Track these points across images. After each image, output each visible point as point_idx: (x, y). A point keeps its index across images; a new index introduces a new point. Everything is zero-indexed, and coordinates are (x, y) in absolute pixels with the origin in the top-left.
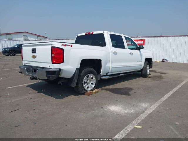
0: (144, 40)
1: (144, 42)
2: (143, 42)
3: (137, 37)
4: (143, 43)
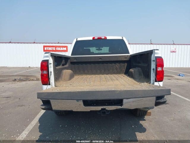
1: (67, 49)
3: (58, 43)
4: (66, 50)
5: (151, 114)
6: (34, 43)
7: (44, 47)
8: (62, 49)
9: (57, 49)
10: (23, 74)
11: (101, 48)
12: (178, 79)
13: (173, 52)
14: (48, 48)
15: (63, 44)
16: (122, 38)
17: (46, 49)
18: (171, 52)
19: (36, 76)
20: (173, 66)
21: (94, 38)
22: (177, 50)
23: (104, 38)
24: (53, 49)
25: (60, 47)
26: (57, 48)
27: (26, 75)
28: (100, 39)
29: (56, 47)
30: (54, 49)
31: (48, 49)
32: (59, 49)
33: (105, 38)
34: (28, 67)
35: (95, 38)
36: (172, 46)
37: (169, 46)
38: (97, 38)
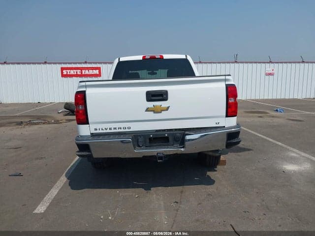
0: (99, 69)
1: (100, 72)
2: (97, 71)
3: (86, 63)
4: (98, 73)
5: (225, 163)
6: (45, 63)
7: (62, 69)
8: (91, 72)
9: (83, 73)
10: (32, 114)
11: (155, 72)
12: (273, 117)
13: (270, 74)
14: (68, 71)
15: (93, 64)
16: (186, 56)
17: (65, 72)
18: (266, 75)
19: (52, 117)
20: (270, 98)
21: (144, 58)
22: (275, 72)
23: (159, 57)
24: (77, 72)
25: (88, 69)
26: (83, 71)
27: (36, 116)
28: (153, 58)
29: (81, 69)
30: (79, 72)
31: (68, 73)
32: (87, 72)
33: (162, 57)
34: (37, 102)
35: (147, 57)
36: (268, 65)
37: (263, 65)
38: (149, 57)
